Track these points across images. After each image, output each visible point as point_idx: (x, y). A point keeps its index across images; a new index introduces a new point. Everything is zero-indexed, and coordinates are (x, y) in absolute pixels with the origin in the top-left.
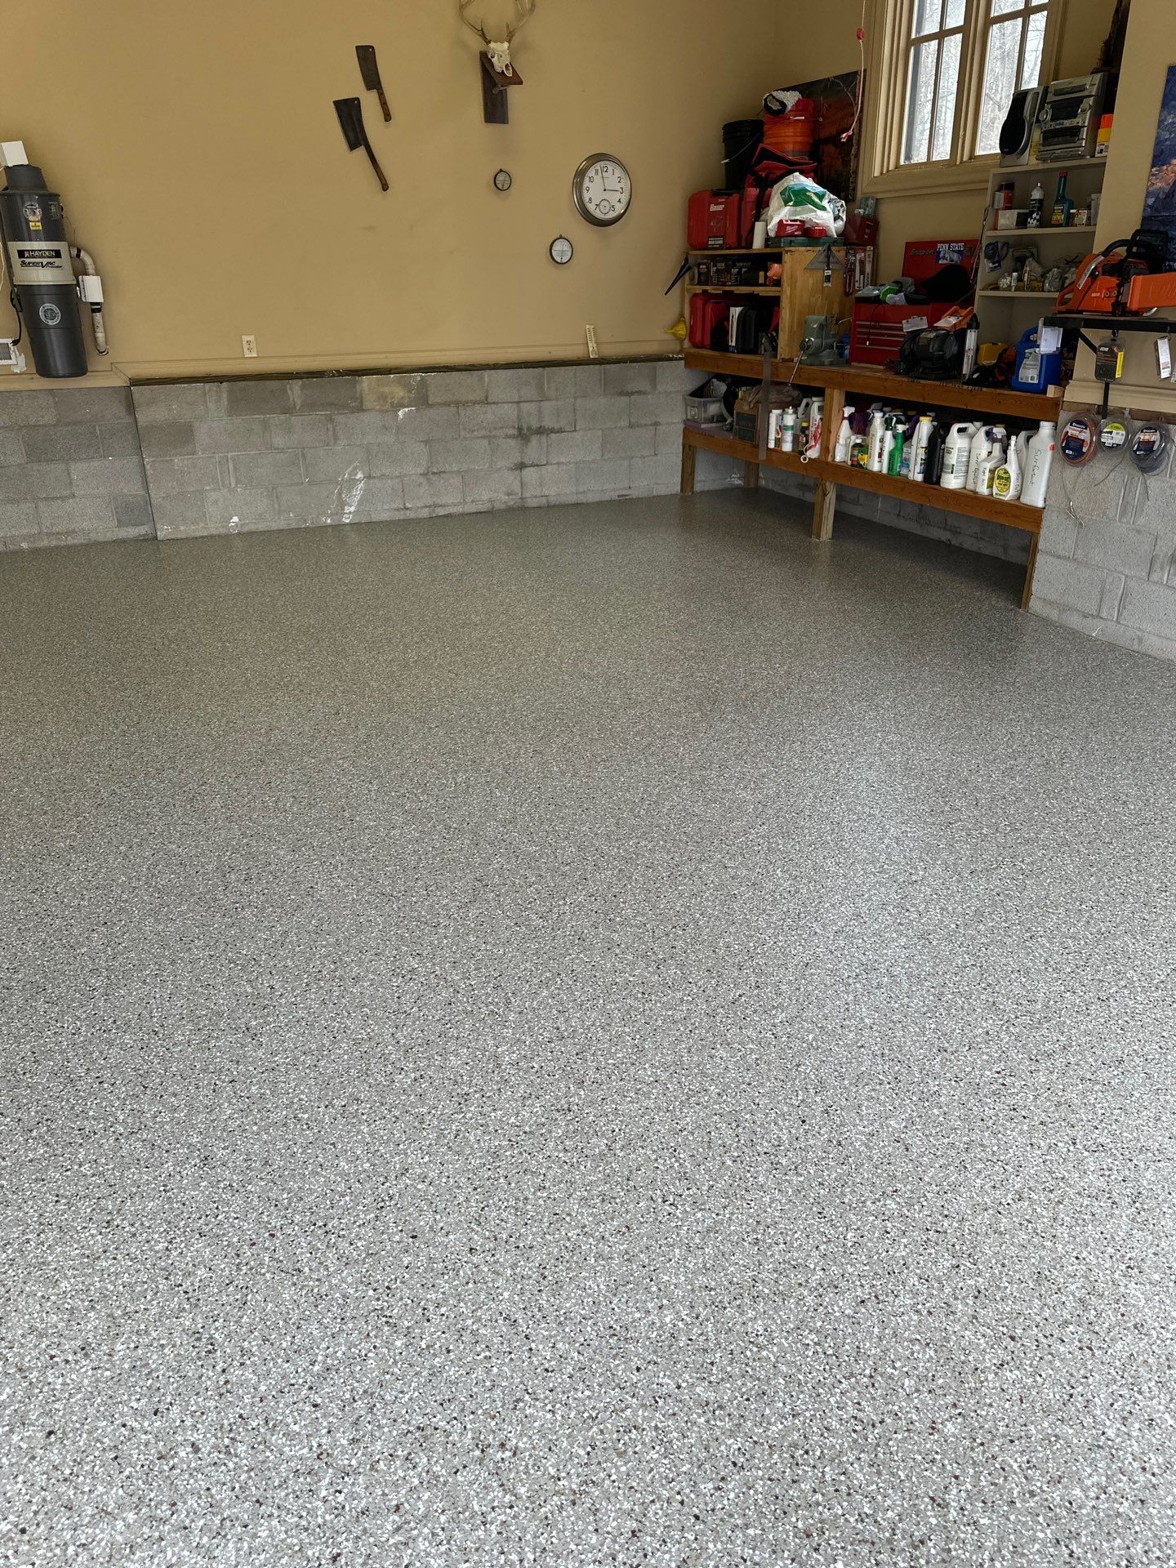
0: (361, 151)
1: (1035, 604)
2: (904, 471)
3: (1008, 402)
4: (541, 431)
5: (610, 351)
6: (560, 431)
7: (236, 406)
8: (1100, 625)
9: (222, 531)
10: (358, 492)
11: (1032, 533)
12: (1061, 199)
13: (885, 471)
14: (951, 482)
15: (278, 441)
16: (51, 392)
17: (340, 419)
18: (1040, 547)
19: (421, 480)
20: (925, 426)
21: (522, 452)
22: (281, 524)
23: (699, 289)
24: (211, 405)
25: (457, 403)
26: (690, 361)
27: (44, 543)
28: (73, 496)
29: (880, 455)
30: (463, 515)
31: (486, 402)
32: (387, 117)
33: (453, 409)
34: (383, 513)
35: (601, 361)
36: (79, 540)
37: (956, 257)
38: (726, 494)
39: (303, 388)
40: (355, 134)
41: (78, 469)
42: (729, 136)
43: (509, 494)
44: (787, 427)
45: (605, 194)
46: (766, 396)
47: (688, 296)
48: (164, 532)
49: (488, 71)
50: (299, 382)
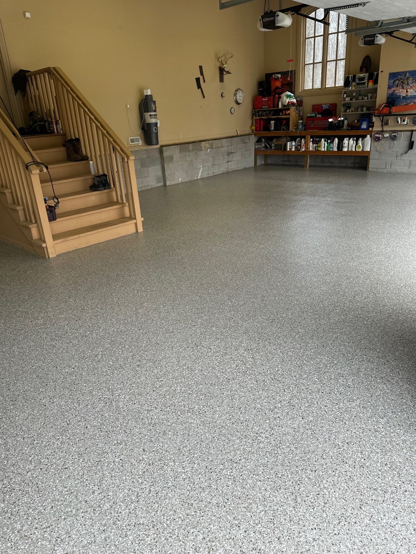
0: (200, 89)
1: (370, 169)
2: (331, 149)
3: (359, 133)
4: (232, 153)
5: (242, 133)
6: (234, 153)
7: (181, 151)
8: (386, 170)
9: (178, 182)
10: (201, 171)
11: (368, 156)
12: (360, 95)
13: (326, 150)
14: (345, 149)
15: (188, 159)
16: (145, 150)
17: (198, 153)
18: (370, 158)
19: (211, 166)
20: (336, 140)
21: (228, 158)
22: (187, 180)
23: (258, 118)
24: (176, 151)
25: (218, 147)
26: (255, 135)
27: (143, 189)
28: (149, 176)
29: (324, 147)
30: (218, 174)
31: (222, 147)
32: (204, 81)
33: (217, 149)
34: (205, 176)
35: (241, 136)
36: (150, 188)
37: (327, 107)
38: (262, 165)
39: (192, 145)
40: (199, 86)
41: (150, 169)
42: (260, 84)
43: (226, 169)
44: (293, 145)
45: (240, 97)
46: (285, 139)
47: (254, 120)
48: (168, 183)
49: (222, 71)
50: (191, 144)
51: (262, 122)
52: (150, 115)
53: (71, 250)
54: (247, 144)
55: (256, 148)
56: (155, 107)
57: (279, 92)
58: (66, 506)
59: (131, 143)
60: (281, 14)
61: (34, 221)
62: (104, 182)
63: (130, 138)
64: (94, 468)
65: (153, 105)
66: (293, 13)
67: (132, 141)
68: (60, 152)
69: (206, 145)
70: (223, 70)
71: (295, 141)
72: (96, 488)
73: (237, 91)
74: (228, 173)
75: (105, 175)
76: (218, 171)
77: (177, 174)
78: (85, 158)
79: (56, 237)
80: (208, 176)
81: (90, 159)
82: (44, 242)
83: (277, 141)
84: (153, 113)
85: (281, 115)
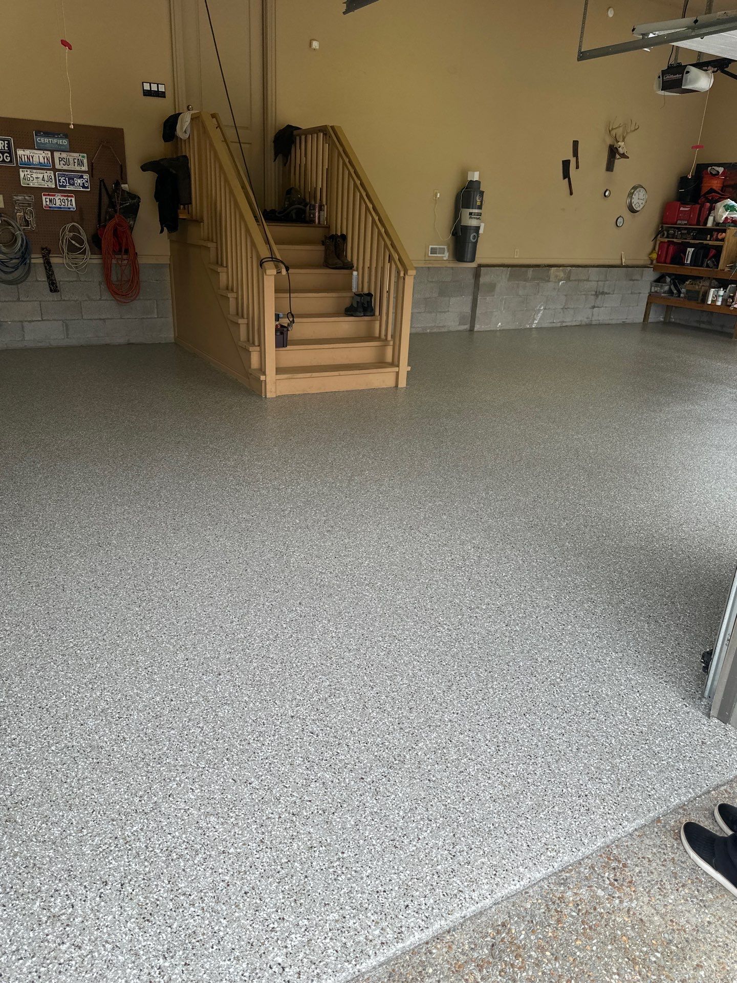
0: (567, 179)
4: (603, 293)
5: (629, 263)
6: (609, 294)
7: (512, 277)
9: (494, 329)
10: (540, 315)
15: (521, 293)
17: (541, 284)
19: (561, 311)
21: (595, 301)
22: (513, 327)
23: (666, 240)
25: (579, 281)
26: (655, 269)
27: (435, 330)
28: (448, 311)
30: (571, 326)
31: (588, 280)
32: (577, 167)
33: (577, 283)
34: (545, 325)
35: (626, 266)
36: (446, 330)
38: (658, 322)
39: (533, 271)
40: (566, 174)
41: (453, 300)
42: (683, 181)
43: (587, 318)
44: (719, 296)
45: (638, 200)
46: (707, 283)
47: (658, 242)
48: (477, 327)
49: (613, 152)
50: (532, 269)
51: (671, 248)
52: (471, 214)
53: (297, 393)
54: (635, 282)
55: (653, 291)
56: (481, 202)
57: (712, 198)
58: (201, 625)
59: (430, 255)
60: (694, 70)
61: (256, 343)
62: (366, 306)
63: (430, 247)
64: (240, 604)
65: (478, 198)
66: (716, 69)
67: (434, 251)
68: (316, 252)
69: (558, 274)
70: (615, 150)
71: (725, 288)
72: (236, 620)
73: (635, 188)
74: (589, 326)
75: (370, 295)
76: (570, 319)
77: (496, 313)
78: (349, 267)
79: (279, 371)
80: (550, 325)
81: (355, 268)
82: (264, 374)
83: (692, 284)
84: (476, 211)
85: (708, 239)
